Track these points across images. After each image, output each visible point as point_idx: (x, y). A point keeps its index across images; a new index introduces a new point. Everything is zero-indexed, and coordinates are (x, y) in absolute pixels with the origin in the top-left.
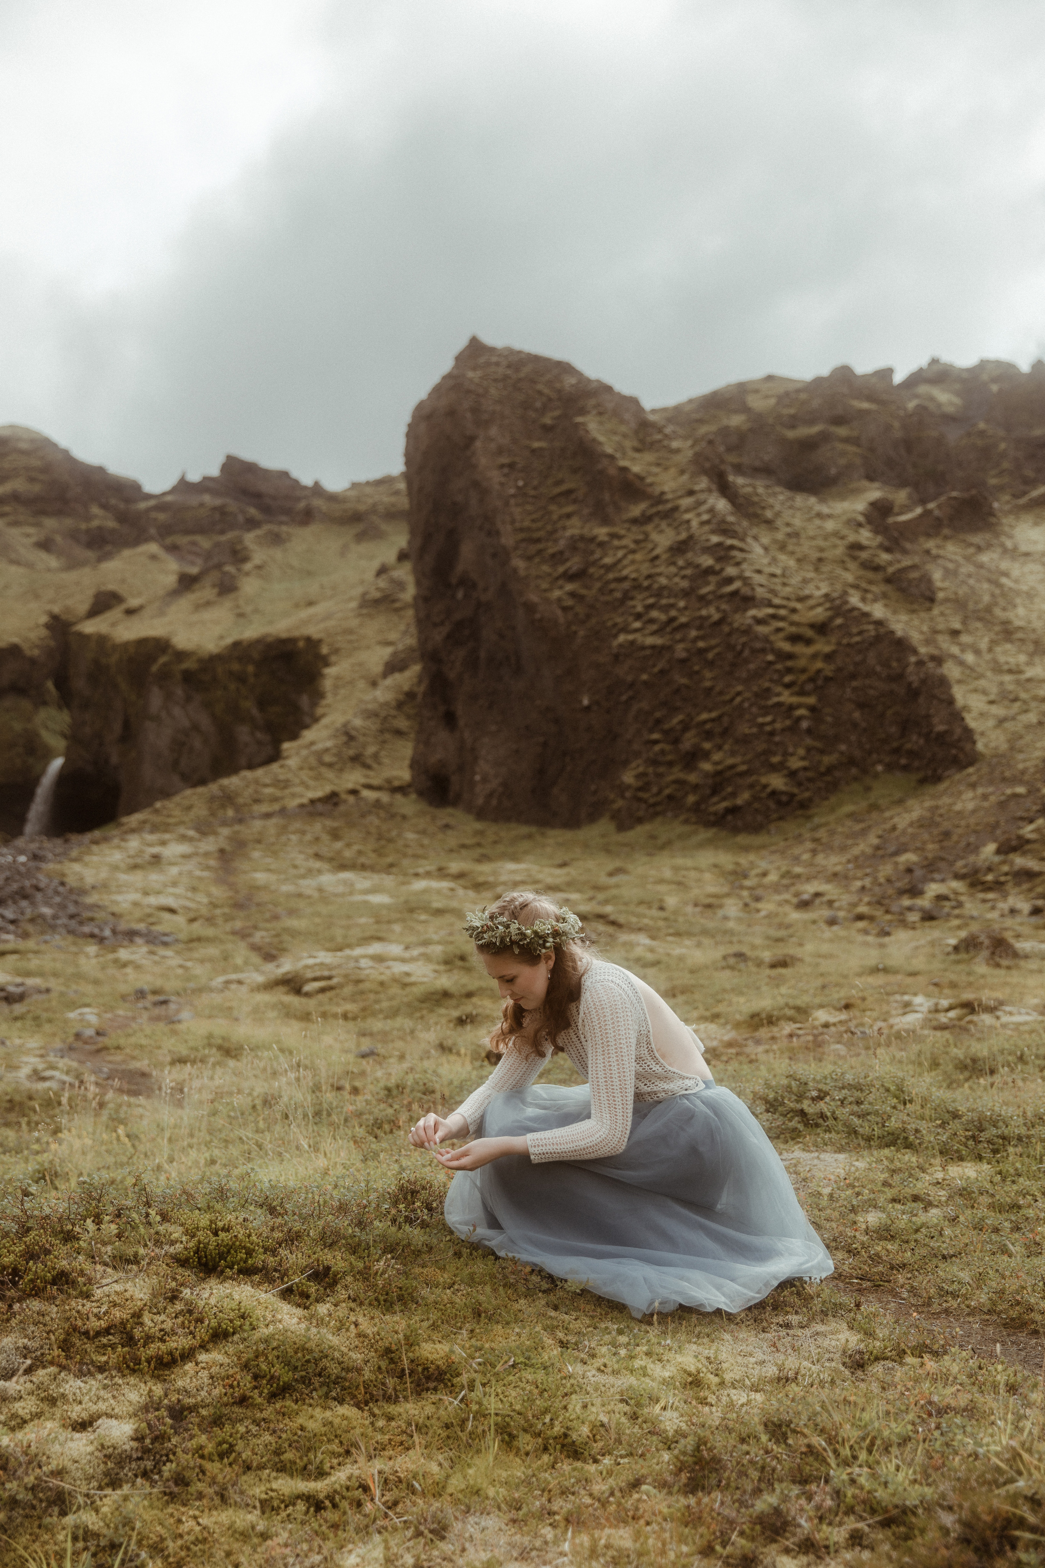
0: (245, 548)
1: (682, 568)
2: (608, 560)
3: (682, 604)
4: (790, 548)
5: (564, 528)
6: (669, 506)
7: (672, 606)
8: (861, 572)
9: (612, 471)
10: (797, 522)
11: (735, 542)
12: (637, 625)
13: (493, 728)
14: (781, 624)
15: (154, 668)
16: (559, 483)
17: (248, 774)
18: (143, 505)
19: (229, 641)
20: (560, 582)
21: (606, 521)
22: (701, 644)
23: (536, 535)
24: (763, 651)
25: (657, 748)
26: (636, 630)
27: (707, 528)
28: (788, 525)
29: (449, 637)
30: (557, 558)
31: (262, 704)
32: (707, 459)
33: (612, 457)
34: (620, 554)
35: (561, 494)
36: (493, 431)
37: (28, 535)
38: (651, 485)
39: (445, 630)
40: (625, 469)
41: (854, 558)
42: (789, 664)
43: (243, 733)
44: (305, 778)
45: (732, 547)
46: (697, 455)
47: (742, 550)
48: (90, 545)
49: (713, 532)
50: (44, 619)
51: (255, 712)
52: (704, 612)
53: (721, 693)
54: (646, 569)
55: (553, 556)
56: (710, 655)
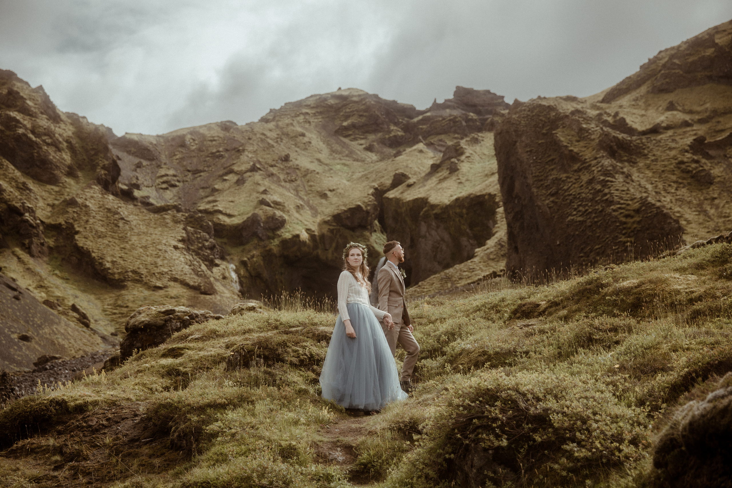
0: (462, 148)
1: (590, 190)
2: (565, 188)
3: (590, 204)
4: (652, 167)
5: (551, 175)
6: (587, 164)
7: (587, 205)
8: (682, 175)
9: (566, 152)
10: (659, 153)
11: (609, 179)
12: (575, 213)
13: (530, 253)
14: (622, 211)
15: (422, 213)
16: (550, 156)
17: (457, 266)
18: (416, 120)
19: (454, 197)
20: (549, 197)
21: (566, 172)
22: (596, 220)
23: (541, 178)
24: (615, 221)
25: (582, 259)
26: (574, 215)
27: (600, 173)
28: (654, 155)
29: (513, 218)
30: (548, 187)
31: (471, 226)
32: (605, 142)
33: (566, 146)
34: (570, 185)
35: (549, 161)
36: (524, 138)
37: (361, 145)
38: (581, 156)
39: (512, 215)
40: (572, 151)
41: (679, 168)
42: (625, 226)
43: (464, 241)
44: (481, 266)
45: (608, 181)
46: (600, 141)
47: (612, 182)
48: (391, 146)
49: (601, 175)
50: (371, 191)
51: (468, 230)
52: (597, 207)
53: (602, 238)
54: (578, 190)
55: (546, 186)
56: (599, 224)
